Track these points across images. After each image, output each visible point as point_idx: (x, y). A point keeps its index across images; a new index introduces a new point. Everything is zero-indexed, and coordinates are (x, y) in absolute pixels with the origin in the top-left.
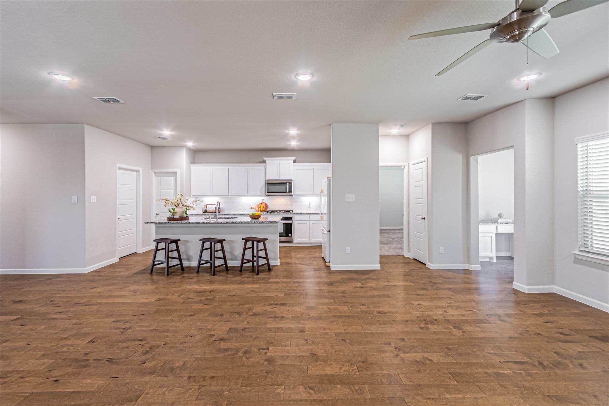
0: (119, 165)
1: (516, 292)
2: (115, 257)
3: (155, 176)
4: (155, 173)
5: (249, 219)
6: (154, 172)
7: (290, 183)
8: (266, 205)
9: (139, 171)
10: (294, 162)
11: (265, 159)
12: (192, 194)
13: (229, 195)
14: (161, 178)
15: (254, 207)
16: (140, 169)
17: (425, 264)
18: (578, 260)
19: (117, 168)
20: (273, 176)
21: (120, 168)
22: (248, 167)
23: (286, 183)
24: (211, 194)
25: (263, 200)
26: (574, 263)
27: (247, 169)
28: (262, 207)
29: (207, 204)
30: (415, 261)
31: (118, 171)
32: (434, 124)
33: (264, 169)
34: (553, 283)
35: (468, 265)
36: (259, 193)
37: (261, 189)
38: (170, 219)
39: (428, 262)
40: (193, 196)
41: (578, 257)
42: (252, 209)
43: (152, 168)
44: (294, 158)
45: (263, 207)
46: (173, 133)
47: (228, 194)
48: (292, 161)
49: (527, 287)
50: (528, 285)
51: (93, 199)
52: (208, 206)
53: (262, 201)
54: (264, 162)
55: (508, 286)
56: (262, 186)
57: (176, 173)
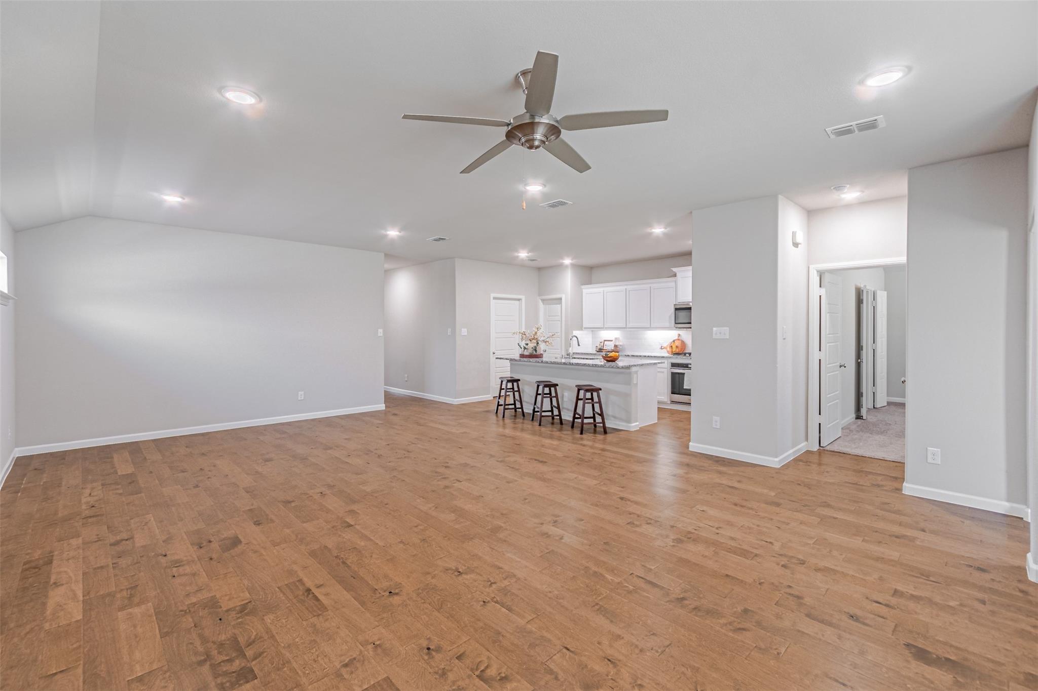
0: (493, 295)
2: (489, 394)
3: (542, 304)
4: (543, 300)
5: (600, 362)
6: (541, 300)
8: (683, 344)
9: (521, 299)
11: (674, 270)
12: (584, 326)
13: (627, 327)
14: (549, 306)
15: (665, 345)
16: (523, 297)
19: (492, 298)
21: (495, 298)
22: (651, 285)
24: (605, 326)
25: (679, 335)
27: (650, 287)
28: (674, 347)
29: (605, 341)
31: (493, 302)
33: (674, 286)
37: (668, 317)
38: (522, 356)
40: (585, 328)
42: (661, 349)
43: (540, 295)
45: (677, 347)
47: (625, 326)
51: (464, 331)
52: (606, 342)
53: (676, 338)
54: (675, 275)
57: (561, 299)
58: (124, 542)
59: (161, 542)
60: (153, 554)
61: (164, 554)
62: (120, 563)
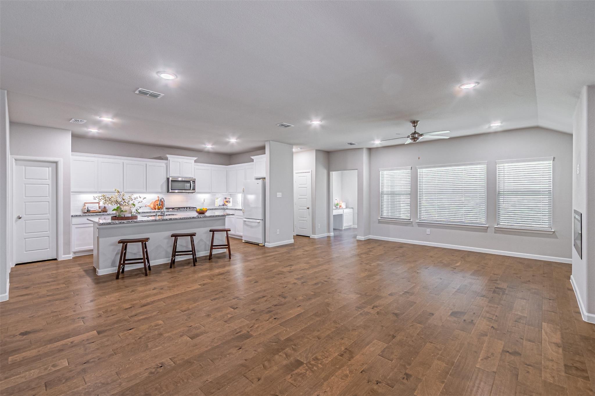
1: (359, 241)
6: (15, 159)
7: (194, 182)
10: (195, 161)
13: (124, 191)
14: (27, 168)
17: (309, 237)
18: (380, 222)
20: (174, 174)
22: (147, 163)
23: (190, 181)
24: (99, 191)
26: (378, 223)
27: (146, 164)
30: (298, 236)
32: (316, 150)
33: (165, 166)
34: (370, 234)
35: (328, 233)
36: (160, 190)
37: (162, 186)
39: (312, 235)
41: (380, 220)
43: (11, 153)
44: (196, 158)
46: (115, 120)
48: (194, 161)
49: (363, 237)
50: (364, 236)
54: (166, 159)
55: (355, 239)
56: (163, 183)
57: (56, 162)
58: (510, 351)
59: (488, 336)
60: (498, 332)
61: (492, 328)
62: (518, 337)
